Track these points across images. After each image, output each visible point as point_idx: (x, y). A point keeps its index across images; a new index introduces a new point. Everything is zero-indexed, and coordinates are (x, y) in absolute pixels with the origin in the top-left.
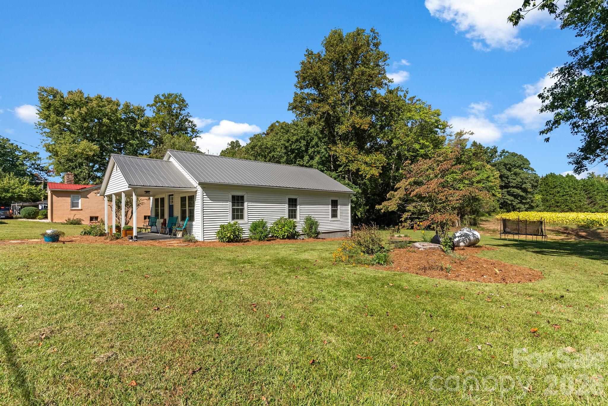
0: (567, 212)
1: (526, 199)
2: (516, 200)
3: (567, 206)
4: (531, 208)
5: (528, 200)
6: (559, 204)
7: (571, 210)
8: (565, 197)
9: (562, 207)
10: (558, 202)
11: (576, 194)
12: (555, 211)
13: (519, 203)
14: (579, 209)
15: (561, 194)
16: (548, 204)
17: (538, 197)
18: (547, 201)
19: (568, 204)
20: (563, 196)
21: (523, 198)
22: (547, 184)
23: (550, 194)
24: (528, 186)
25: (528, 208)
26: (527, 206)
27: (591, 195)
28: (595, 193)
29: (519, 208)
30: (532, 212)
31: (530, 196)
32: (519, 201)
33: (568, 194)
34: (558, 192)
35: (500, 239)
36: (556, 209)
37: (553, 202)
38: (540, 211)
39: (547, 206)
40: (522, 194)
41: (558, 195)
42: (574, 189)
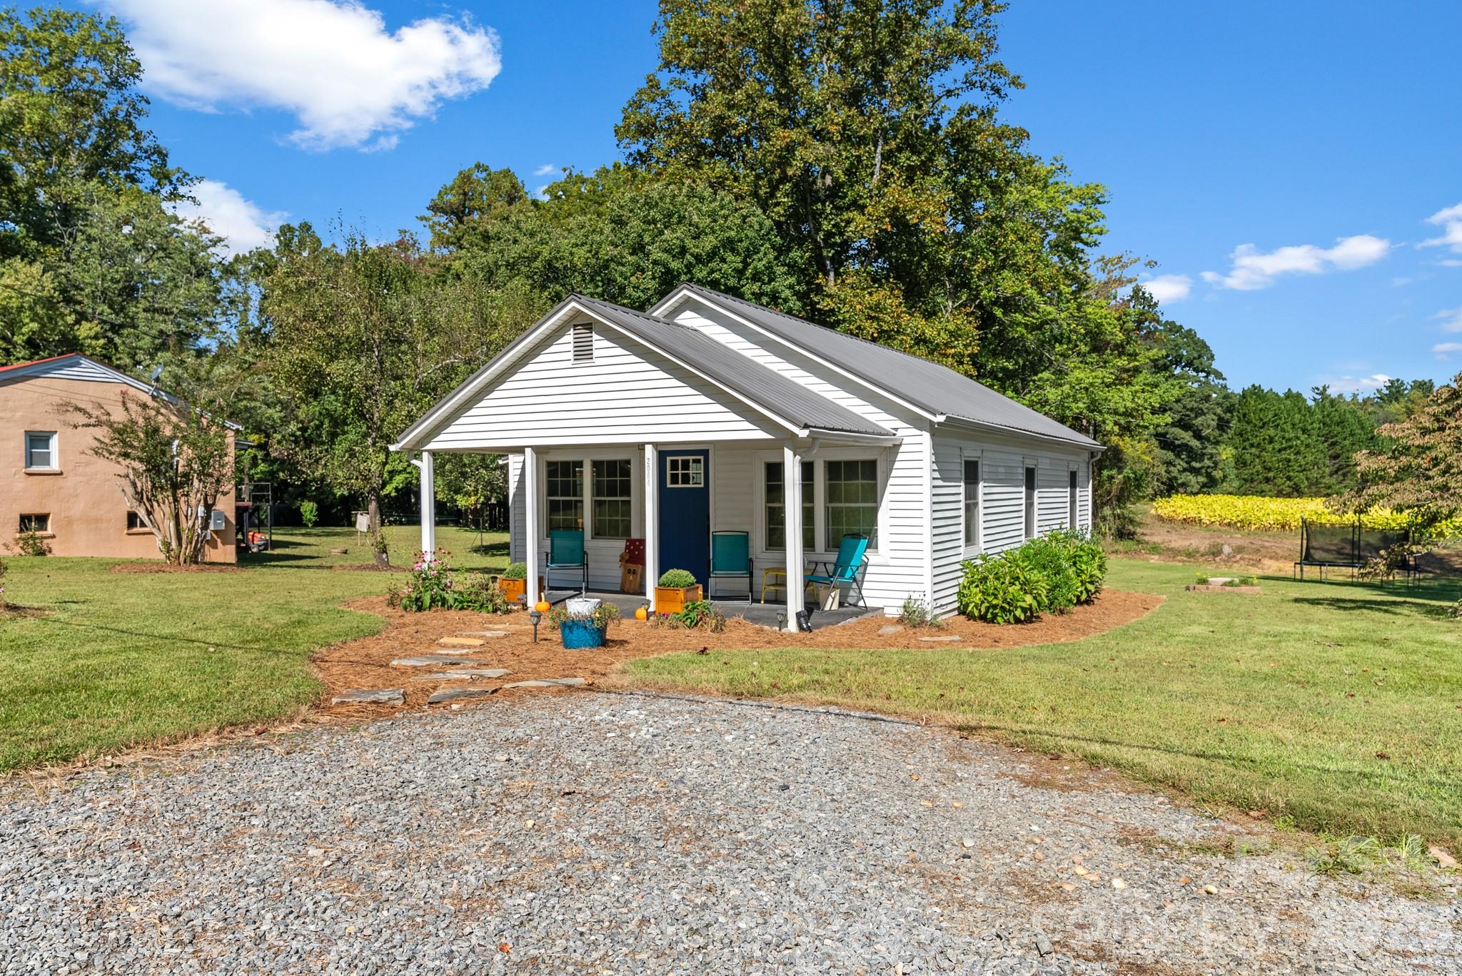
0: (1289, 496)
1: (1201, 460)
2: (1178, 461)
3: (1289, 478)
4: (1210, 485)
5: (1207, 462)
6: (1271, 474)
7: (1297, 492)
8: (1284, 455)
9: (1279, 481)
10: (1269, 470)
11: (1308, 446)
12: (1262, 493)
13: (1185, 470)
14: (1314, 489)
15: (1277, 446)
16: (1246, 473)
17: (1226, 453)
18: (1245, 464)
19: (1291, 474)
20: (1280, 451)
21: (1193, 455)
22: (1244, 415)
23: (1252, 446)
24: (1207, 423)
25: (1204, 485)
26: (1202, 479)
27: (1337, 449)
28: (1347, 442)
29: (1184, 485)
30: (1213, 497)
31: (1210, 450)
32: (1185, 465)
33: (1291, 447)
34: (1271, 441)
36: (1266, 487)
37: (1259, 467)
38: (1230, 493)
39: (1246, 480)
40: (1195, 443)
41: (1270, 447)
42: (1304, 431)
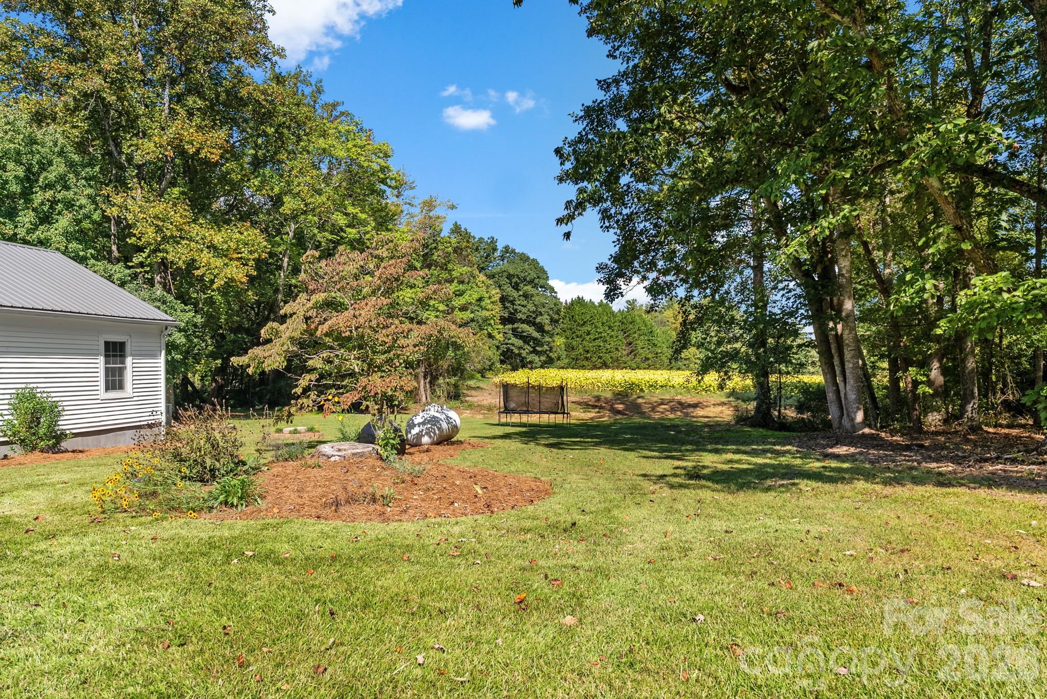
0: (599, 368)
1: (542, 346)
2: (526, 346)
3: (600, 358)
4: (549, 363)
5: (546, 347)
6: (589, 355)
7: (605, 366)
8: (597, 343)
9: (594, 359)
10: (588, 352)
11: (611, 337)
12: (583, 367)
13: (531, 352)
14: (616, 364)
15: (592, 337)
16: (573, 354)
17: (560, 341)
18: (573, 348)
19: (601, 355)
20: (595, 340)
21: (537, 342)
22: (573, 317)
23: (577, 337)
24: (544, 319)
25: (545, 362)
26: (543, 358)
27: (630, 339)
28: (636, 335)
29: (531, 362)
30: (551, 370)
31: (547, 339)
32: (531, 349)
33: (601, 337)
35: (498, 425)
36: (585, 363)
37: (581, 350)
38: (563, 368)
39: (573, 359)
40: (536, 334)
41: (588, 338)
42: (610, 327)
